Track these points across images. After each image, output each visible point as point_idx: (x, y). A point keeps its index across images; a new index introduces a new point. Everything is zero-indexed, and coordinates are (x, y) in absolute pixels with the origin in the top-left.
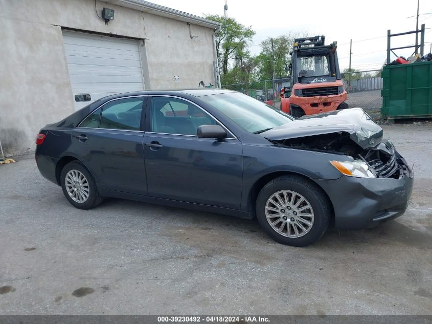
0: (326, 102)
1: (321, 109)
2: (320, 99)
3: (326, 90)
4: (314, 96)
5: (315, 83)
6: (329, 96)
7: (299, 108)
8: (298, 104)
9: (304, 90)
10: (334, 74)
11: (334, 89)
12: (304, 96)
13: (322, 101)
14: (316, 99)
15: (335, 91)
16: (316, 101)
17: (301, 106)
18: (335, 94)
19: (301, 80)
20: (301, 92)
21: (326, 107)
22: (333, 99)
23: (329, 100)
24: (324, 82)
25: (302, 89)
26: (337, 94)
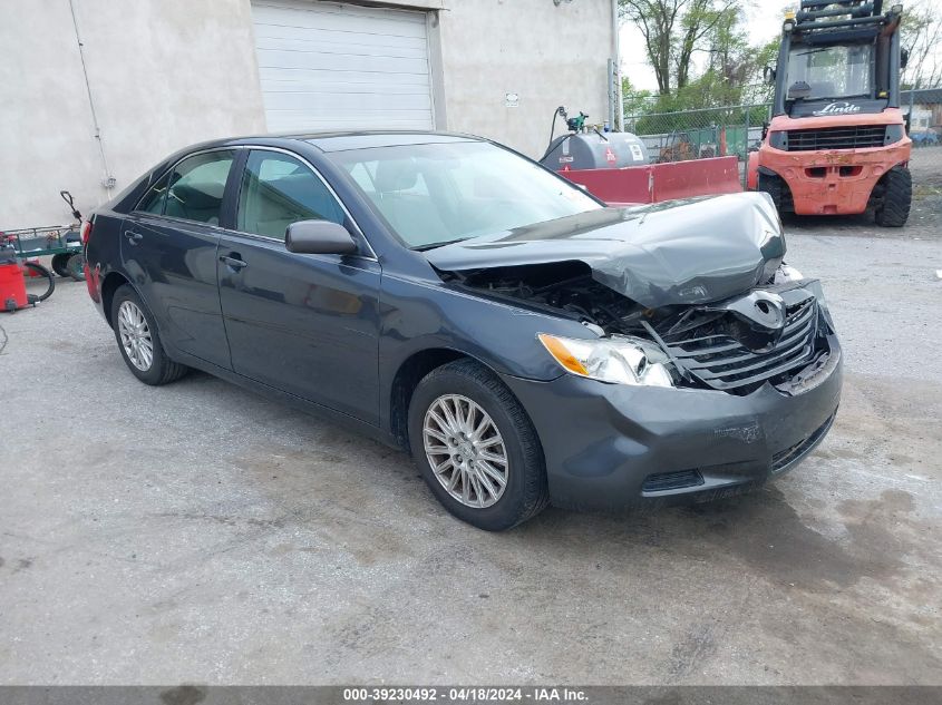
0: (847, 164)
1: (833, 182)
2: (829, 157)
3: (854, 134)
4: (818, 148)
5: (828, 114)
6: (858, 150)
7: (778, 177)
8: (775, 168)
9: (792, 134)
10: (883, 94)
11: (875, 132)
12: (790, 150)
13: (835, 161)
14: (821, 157)
15: (876, 139)
16: (820, 163)
17: (781, 174)
18: (875, 145)
19: (790, 108)
20: (784, 137)
21: (846, 179)
22: (867, 159)
23: (854, 162)
24: (853, 113)
25: (789, 132)
26: (882, 145)
